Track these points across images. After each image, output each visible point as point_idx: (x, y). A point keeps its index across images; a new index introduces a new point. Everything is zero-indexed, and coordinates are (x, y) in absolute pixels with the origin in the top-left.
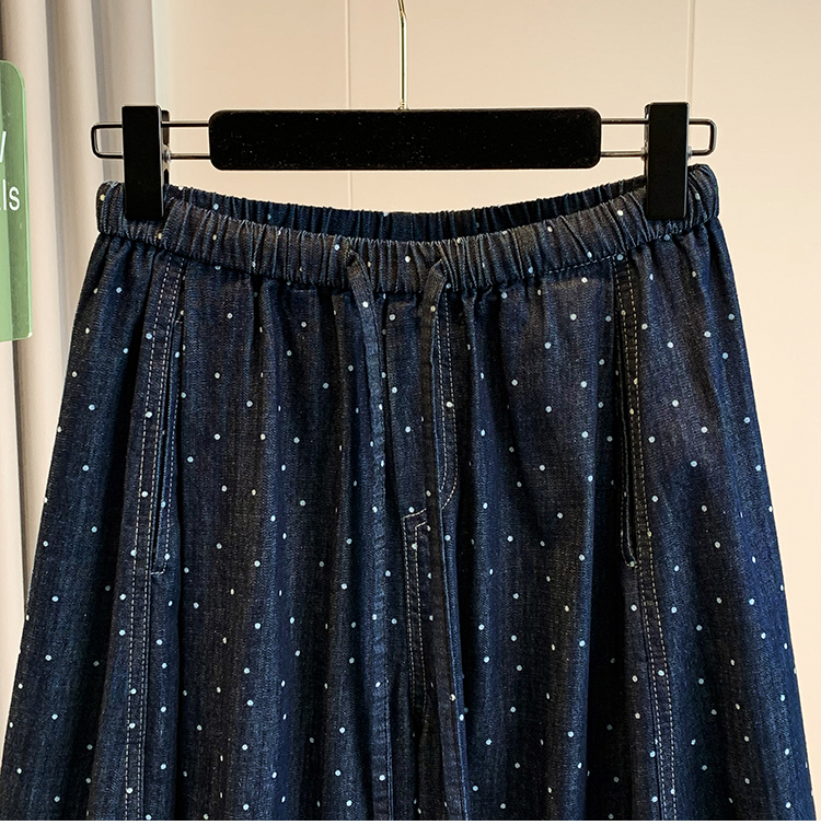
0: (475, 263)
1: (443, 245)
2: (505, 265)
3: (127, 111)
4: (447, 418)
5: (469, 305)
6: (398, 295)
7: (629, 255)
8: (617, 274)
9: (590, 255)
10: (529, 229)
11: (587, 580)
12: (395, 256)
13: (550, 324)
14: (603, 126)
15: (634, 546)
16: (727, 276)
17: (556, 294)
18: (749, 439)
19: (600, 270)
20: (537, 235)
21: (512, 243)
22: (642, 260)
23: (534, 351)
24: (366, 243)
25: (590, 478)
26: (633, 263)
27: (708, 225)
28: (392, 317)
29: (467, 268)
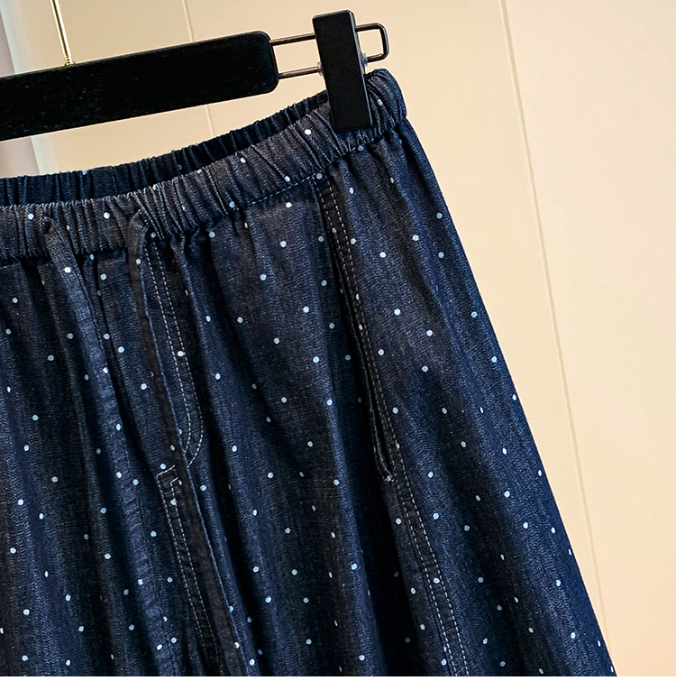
0: (174, 207)
1: (139, 195)
2: (206, 204)
4: (181, 368)
5: (178, 250)
6: (105, 253)
7: (327, 172)
8: (317, 193)
9: (288, 179)
10: (222, 164)
11: (346, 503)
12: (93, 215)
13: (262, 255)
14: (275, 48)
15: (387, 460)
16: (427, 177)
17: (262, 224)
19: (301, 191)
20: (231, 168)
21: (208, 181)
22: (340, 175)
23: (252, 285)
24: (60, 207)
25: (330, 402)
26: (331, 178)
27: (397, 128)
28: (104, 277)
29: (167, 213)
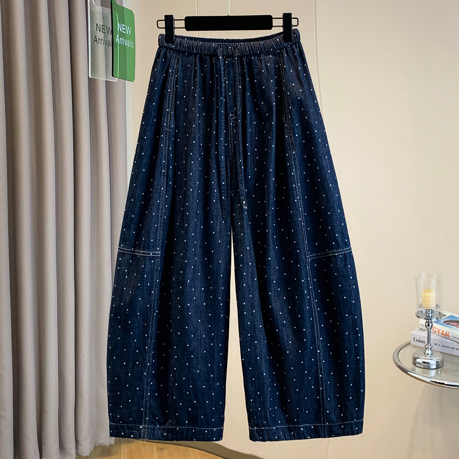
0: (246, 49)
1: (238, 44)
2: (253, 50)
3: (166, 17)
4: (240, 91)
5: (244, 60)
6: (228, 56)
7: (280, 51)
8: (278, 55)
9: (272, 50)
10: (257, 42)
11: (274, 129)
13: (263, 65)
14: (273, 19)
15: (286, 121)
16: (303, 55)
17: (264, 59)
18: (313, 95)
19: (274, 54)
20: (259, 44)
21: (254, 45)
22: (283, 51)
23: (260, 72)
25: (274, 104)
26: (281, 52)
27: (298, 43)
28: (226, 62)
29: (244, 50)
